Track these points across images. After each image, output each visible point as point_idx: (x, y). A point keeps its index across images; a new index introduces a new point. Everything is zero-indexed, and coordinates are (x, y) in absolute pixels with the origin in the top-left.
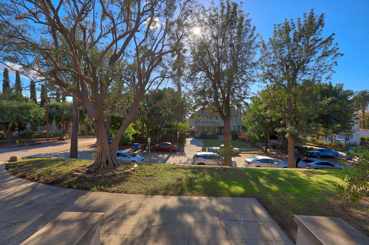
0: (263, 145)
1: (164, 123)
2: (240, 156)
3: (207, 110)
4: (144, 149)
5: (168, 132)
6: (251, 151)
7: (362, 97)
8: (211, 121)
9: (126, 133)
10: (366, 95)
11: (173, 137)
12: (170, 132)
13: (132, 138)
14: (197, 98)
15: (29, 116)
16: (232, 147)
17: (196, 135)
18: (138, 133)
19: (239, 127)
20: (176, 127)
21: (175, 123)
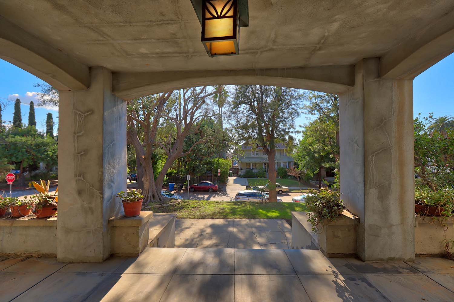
0: (317, 184)
1: (203, 160)
2: (290, 195)
3: (251, 145)
4: (180, 189)
5: (207, 170)
6: (303, 190)
7: (440, 124)
8: (257, 156)
9: (159, 172)
10: (445, 122)
11: (213, 176)
12: (210, 170)
13: (167, 177)
14: (240, 133)
15: (46, 153)
16: (281, 186)
17: (240, 173)
18: (173, 172)
19: (290, 163)
20: (216, 164)
21: (216, 160)
